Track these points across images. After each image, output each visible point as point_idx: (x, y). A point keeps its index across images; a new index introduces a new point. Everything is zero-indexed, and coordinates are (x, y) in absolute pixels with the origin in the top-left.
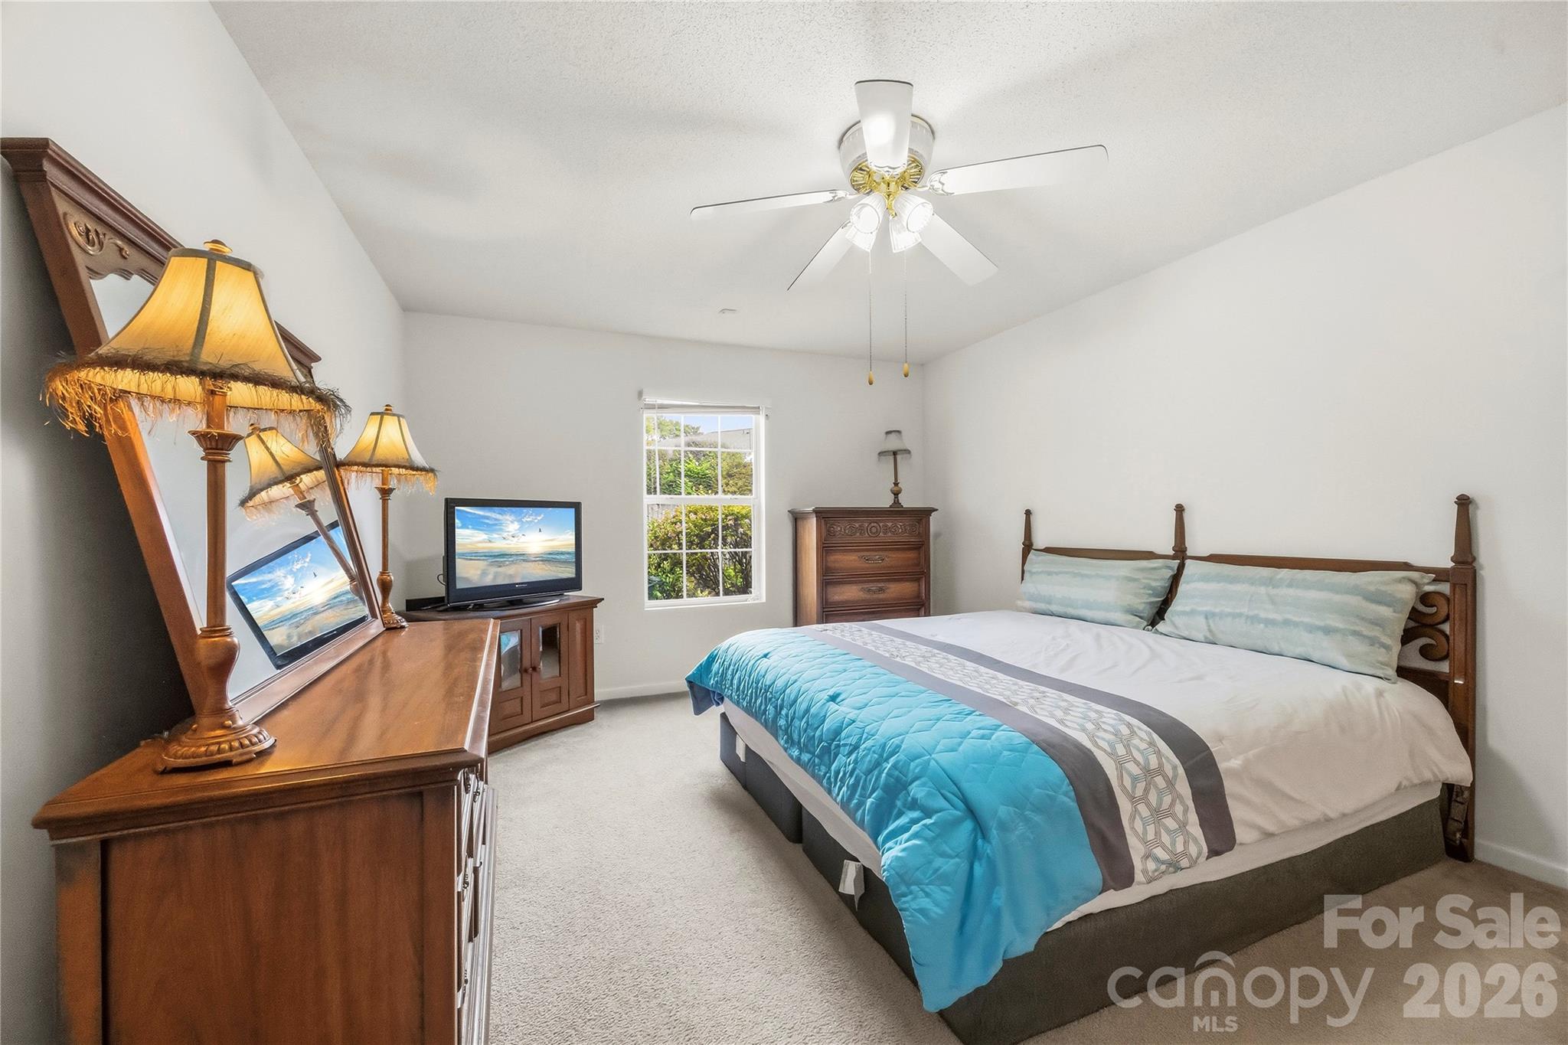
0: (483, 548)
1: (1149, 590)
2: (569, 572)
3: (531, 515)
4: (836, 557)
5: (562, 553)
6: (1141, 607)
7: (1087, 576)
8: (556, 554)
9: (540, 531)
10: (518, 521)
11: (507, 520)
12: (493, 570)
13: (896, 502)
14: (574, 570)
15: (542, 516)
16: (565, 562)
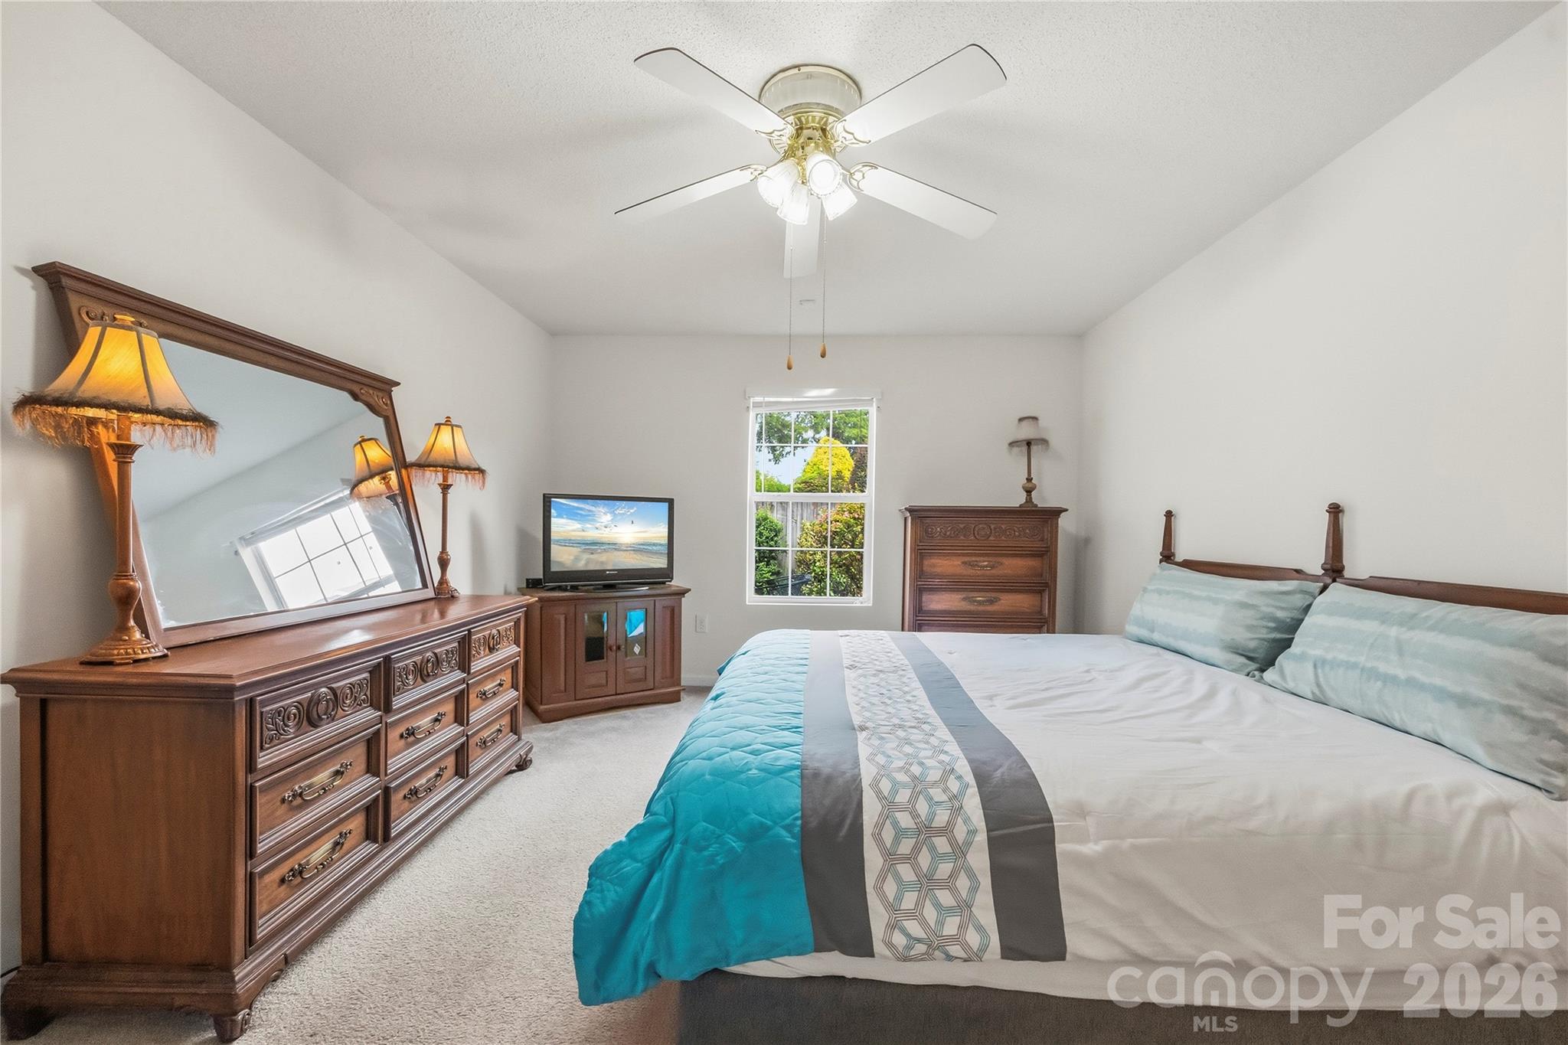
0: (579, 536)
1: (1271, 621)
2: (661, 563)
3: (624, 508)
4: (933, 561)
5: (654, 545)
6: (1252, 644)
7: (1198, 598)
8: (648, 545)
9: (632, 522)
10: (611, 513)
11: (599, 511)
12: (586, 556)
13: (1029, 500)
14: (666, 561)
15: (635, 509)
16: (656, 553)
